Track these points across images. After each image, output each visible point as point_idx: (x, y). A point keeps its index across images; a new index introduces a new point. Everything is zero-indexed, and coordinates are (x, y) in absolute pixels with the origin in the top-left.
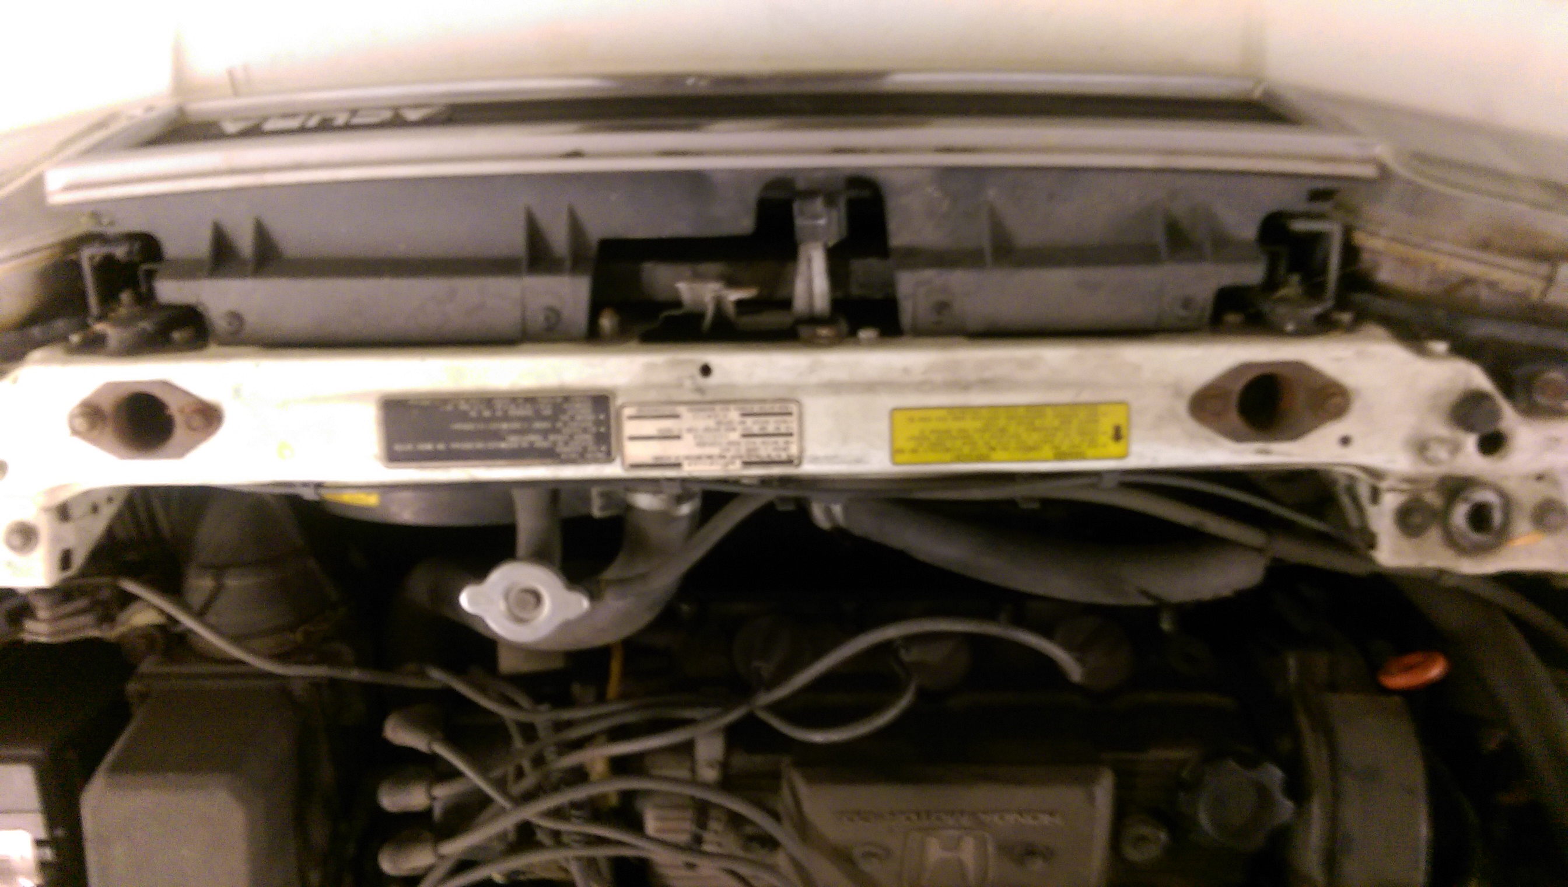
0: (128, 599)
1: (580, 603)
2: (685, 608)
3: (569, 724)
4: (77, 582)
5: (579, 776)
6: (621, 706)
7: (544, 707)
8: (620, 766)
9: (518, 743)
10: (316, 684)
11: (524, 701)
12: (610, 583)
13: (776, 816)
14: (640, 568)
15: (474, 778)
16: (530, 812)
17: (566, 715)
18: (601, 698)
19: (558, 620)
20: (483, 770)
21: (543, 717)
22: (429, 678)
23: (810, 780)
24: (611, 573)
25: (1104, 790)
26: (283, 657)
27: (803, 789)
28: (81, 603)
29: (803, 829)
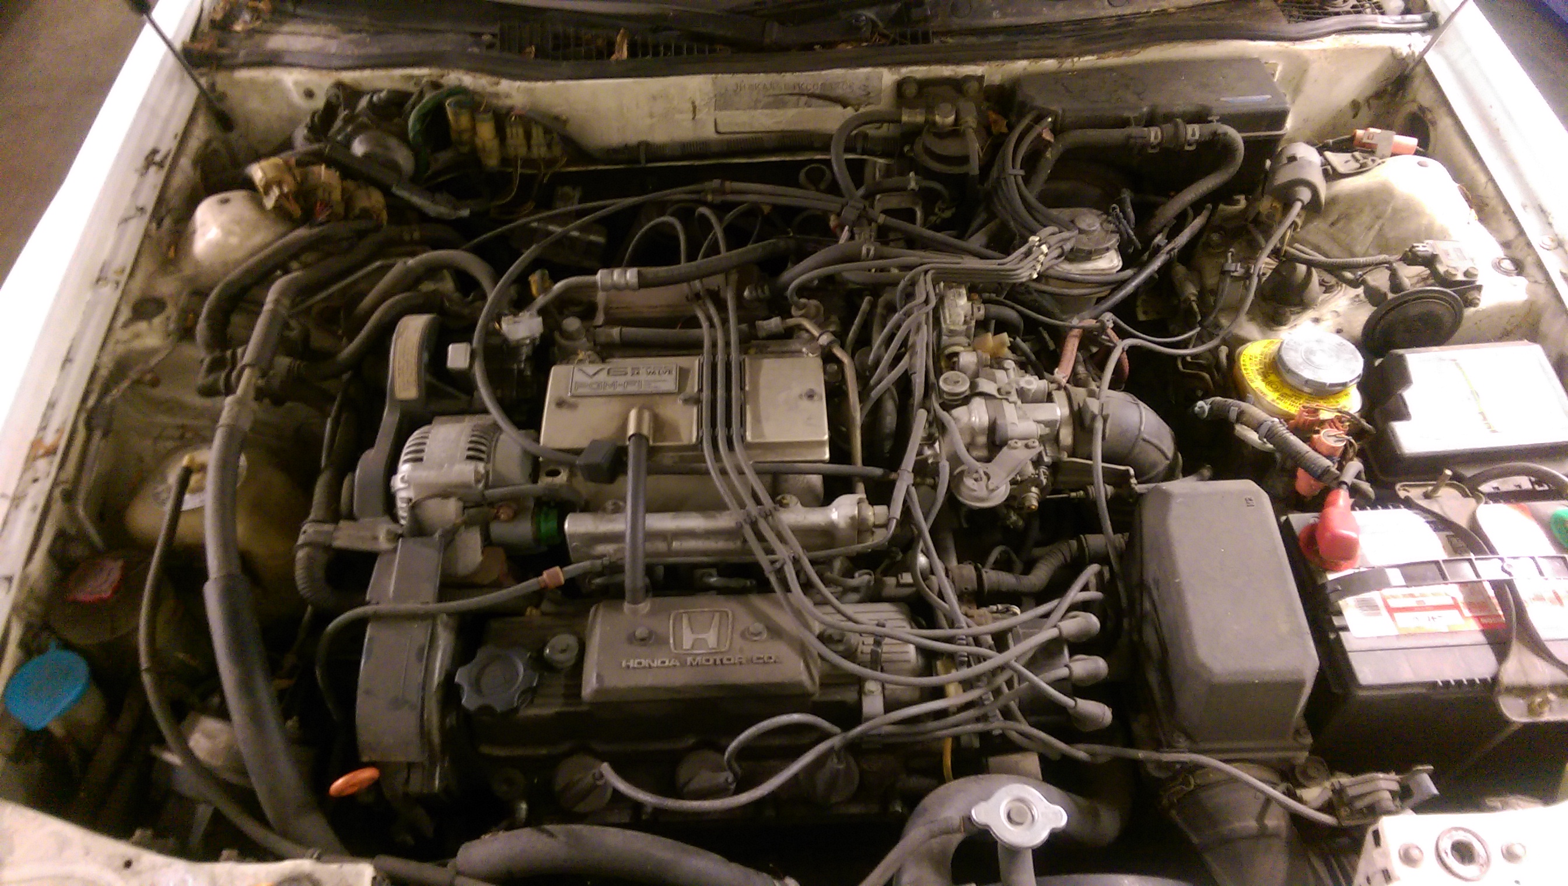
0: (1328, 808)
1: (981, 814)
2: (899, 809)
3: (978, 720)
4: (1366, 821)
5: (967, 684)
6: (940, 733)
7: (997, 732)
8: (938, 692)
9: (1014, 705)
10: (1171, 747)
11: (1014, 735)
12: (958, 830)
13: (822, 657)
14: (935, 843)
15: (1040, 682)
16: (998, 659)
17: (980, 727)
18: (956, 739)
19: (993, 800)
20: (1034, 687)
21: (997, 725)
22: (1086, 751)
23: (800, 685)
24: (958, 838)
25: (590, 684)
26: (1198, 767)
27: (804, 678)
28: (1360, 804)
29: (803, 651)
